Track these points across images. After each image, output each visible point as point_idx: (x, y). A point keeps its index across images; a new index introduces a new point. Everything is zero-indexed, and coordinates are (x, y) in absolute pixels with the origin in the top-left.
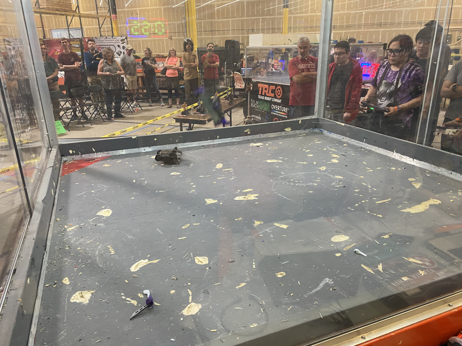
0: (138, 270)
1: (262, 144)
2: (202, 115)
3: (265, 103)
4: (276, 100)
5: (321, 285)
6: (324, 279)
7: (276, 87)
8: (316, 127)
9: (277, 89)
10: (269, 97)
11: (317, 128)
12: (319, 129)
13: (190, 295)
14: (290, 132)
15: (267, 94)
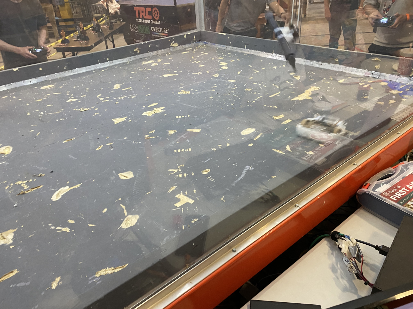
0: (60, 199)
1: (154, 61)
2: (84, 42)
3: (144, 26)
4: (154, 22)
5: (244, 173)
6: (245, 167)
11: (201, 41)
13: (124, 209)
14: (177, 47)
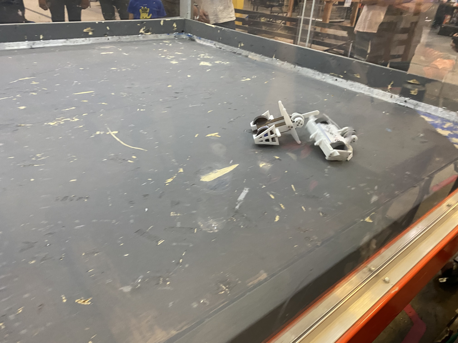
8: (183, 31)
11: (184, 33)
12: (187, 34)
14: (150, 36)
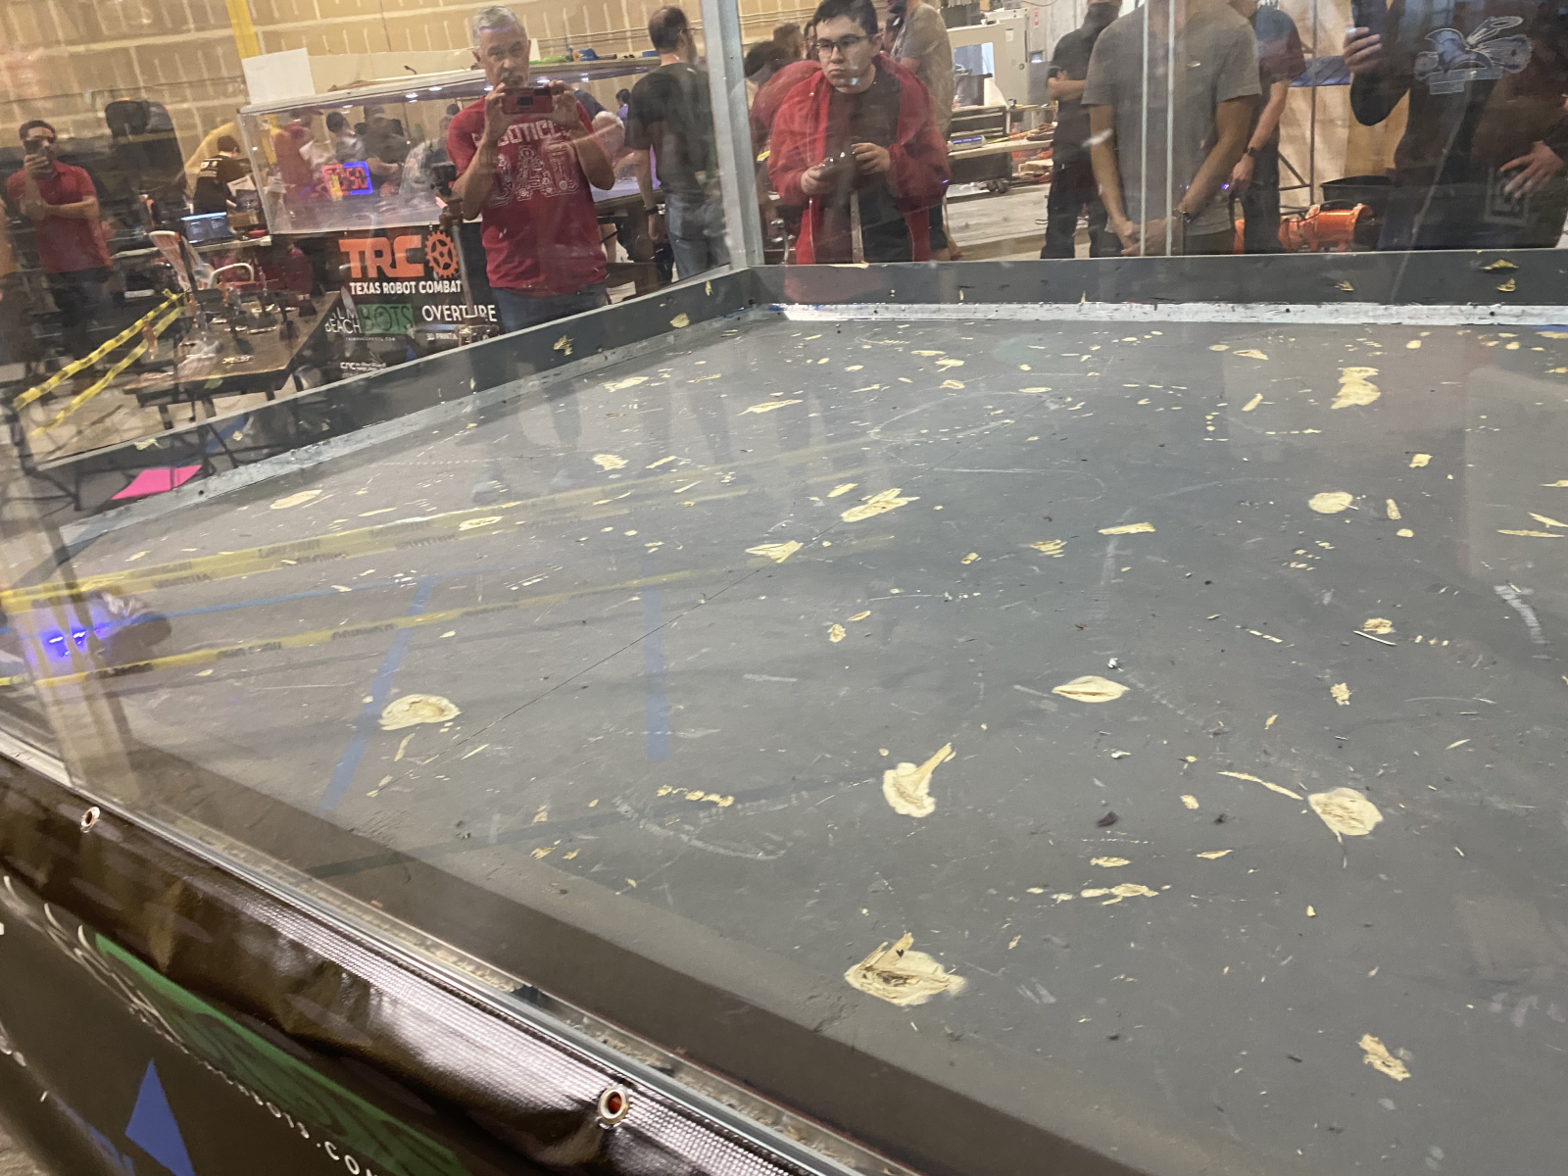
0: (939, 804)
1: (646, 378)
3: (388, 306)
4: (438, 287)
5: (1517, 604)
6: (1494, 591)
7: (425, 239)
9: (429, 244)
10: (402, 280)
13: (1261, 784)
15: (390, 273)
